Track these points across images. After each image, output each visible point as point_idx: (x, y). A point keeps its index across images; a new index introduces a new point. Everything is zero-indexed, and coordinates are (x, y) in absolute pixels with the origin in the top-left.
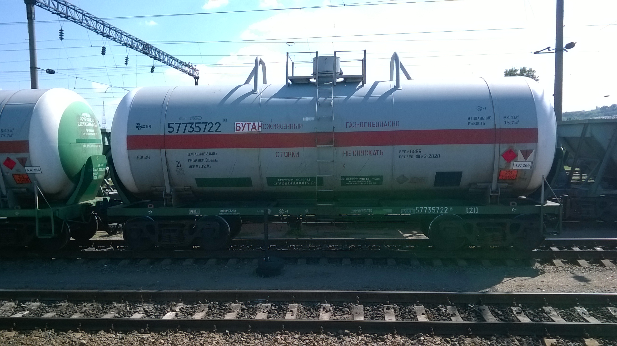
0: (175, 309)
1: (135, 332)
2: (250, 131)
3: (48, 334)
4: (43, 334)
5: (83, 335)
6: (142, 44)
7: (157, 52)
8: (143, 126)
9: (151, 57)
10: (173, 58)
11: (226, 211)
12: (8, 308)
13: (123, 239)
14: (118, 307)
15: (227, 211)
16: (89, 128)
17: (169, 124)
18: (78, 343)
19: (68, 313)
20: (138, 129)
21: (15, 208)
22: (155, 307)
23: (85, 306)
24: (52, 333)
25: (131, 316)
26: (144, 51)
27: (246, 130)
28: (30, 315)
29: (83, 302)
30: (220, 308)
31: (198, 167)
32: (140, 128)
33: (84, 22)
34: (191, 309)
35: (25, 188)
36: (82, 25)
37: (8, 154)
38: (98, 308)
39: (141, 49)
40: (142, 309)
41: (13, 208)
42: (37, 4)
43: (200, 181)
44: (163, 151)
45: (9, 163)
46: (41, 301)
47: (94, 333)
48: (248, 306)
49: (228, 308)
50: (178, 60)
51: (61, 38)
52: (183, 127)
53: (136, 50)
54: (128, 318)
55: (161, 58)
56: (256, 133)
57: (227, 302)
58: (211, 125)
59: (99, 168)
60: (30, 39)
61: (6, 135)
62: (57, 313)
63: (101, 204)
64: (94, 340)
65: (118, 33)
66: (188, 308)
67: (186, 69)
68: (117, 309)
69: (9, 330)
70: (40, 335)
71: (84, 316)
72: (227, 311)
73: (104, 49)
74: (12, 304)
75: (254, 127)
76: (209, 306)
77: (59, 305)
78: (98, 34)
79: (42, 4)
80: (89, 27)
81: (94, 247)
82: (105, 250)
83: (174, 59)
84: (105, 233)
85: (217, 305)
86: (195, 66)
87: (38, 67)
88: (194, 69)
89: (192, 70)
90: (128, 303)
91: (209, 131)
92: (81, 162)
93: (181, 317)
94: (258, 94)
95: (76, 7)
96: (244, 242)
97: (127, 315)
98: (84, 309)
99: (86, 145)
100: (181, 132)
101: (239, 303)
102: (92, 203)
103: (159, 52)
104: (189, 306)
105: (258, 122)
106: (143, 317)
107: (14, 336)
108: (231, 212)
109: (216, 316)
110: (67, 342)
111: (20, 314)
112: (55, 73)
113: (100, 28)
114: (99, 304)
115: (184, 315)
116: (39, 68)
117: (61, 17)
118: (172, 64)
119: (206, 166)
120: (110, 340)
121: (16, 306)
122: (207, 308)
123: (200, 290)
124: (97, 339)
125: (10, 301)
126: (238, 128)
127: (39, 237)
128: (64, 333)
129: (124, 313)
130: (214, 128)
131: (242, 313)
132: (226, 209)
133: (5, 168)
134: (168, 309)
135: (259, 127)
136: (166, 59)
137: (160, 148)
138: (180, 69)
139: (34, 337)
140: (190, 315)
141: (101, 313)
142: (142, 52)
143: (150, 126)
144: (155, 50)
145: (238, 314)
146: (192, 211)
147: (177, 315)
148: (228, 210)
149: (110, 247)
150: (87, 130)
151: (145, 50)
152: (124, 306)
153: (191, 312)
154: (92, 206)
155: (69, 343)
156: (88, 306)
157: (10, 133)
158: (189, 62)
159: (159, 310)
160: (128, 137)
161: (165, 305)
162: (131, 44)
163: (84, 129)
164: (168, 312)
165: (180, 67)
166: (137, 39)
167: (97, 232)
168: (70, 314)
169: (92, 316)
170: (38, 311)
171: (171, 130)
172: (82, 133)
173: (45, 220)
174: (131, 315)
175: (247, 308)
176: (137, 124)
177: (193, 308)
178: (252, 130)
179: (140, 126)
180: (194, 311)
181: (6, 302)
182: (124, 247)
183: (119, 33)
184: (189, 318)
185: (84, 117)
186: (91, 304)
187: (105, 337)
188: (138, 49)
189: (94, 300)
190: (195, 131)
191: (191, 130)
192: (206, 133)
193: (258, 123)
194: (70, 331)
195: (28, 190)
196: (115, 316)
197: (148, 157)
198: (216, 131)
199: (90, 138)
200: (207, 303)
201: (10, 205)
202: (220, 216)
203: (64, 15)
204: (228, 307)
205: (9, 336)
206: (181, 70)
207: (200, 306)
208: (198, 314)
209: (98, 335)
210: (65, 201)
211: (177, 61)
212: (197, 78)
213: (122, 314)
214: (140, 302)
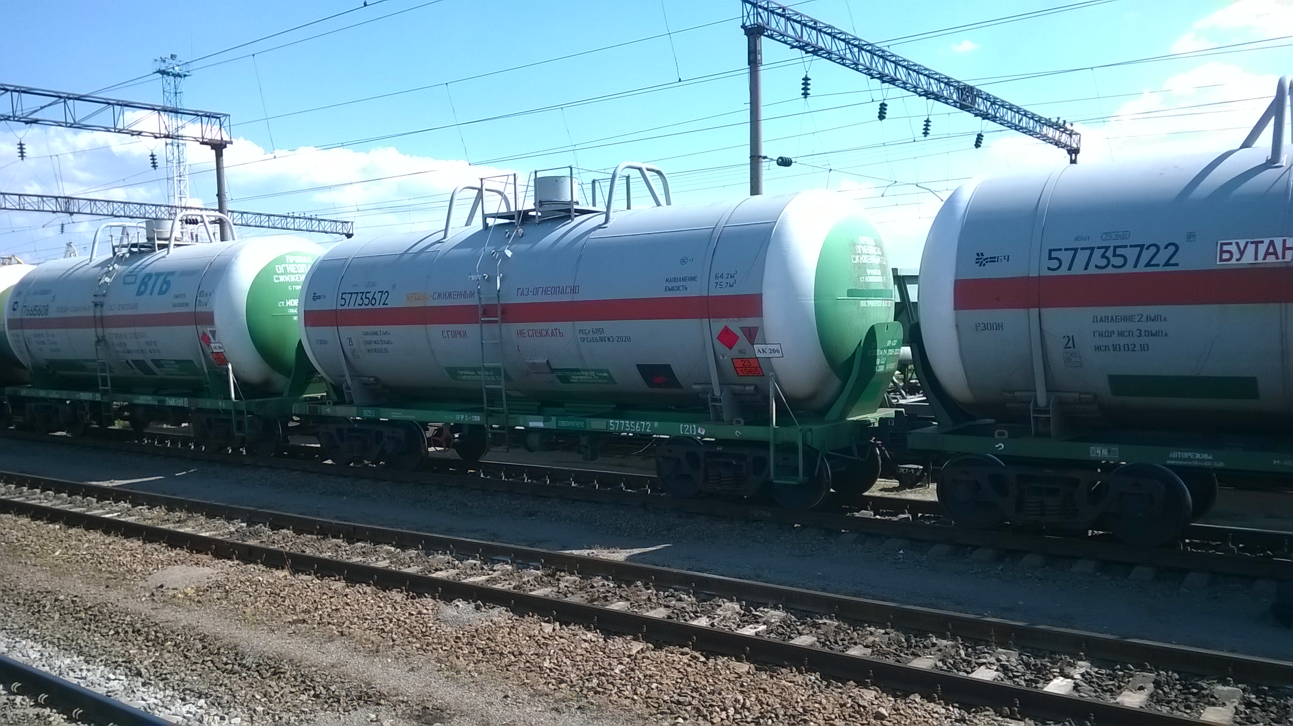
0: (1072, 673)
1: (989, 710)
2: (1260, 260)
3: (810, 680)
4: (799, 679)
5: (877, 696)
6: (958, 89)
7: (989, 104)
8: (991, 258)
9: (976, 115)
10: (1023, 113)
11: (1186, 455)
12: (729, 614)
13: (937, 500)
14: (941, 647)
15: (1189, 457)
16: (871, 266)
17: (1050, 251)
18: (871, 712)
19: (840, 643)
20: (980, 265)
21: (734, 423)
22: (1022, 659)
23: (871, 634)
24: (817, 679)
25: (970, 671)
26: (963, 103)
27: (1248, 258)
28: (769, 634)
29: (867, 625)
30: (1184, 689)
31: (1118, 349)
32: (984, 262)
33: (847, 56)
34: (1110, 680)
35: (752, 385)
36: (844, 64)
37: (726, 319)
38: (899, 643)
39: (958, 100)
40: (993, 660)
41: (731, 423)
42: (766, 34)
43: (1120, 383)
44: (1034, 312)
45: (728, 338)
46: (786, 609)
47: (899, 696)
48: (1262, 698)
49: (1208, 694)
50: (1035, 115)
51: (806, 95)
52: (1082, 256)
53: (947, 103)
54: (965, 674)
55: (998, 115)
56: (1278, 266)
57: (1202, 677)
58: (1153, 250)
59: (888, 348)
60: (751, 103)
61: (724, 285)
62: (818, 638)
63: (891, 422)
64: (902, 712)
65: (911, 72)
66: (1102, 674)
67: (1050, 132)
68: (940, 650)
69: (739, 660)
70: (795, 679)
71: (871, 655)
72: (1206, 700)
73: (883, 107)
74: (735, 606)
75: (1271, 250)
76: (1155, 679)
77: (821, 622)
78: (873, 77)
79: (774, 31)
80: (855, 66)
81: (872, 509)
82: (895, 519)
83: (1025, 115)
84: (895, 483)
85: (1176, 680)
86: (1072, 125)
87: (763, 154)
88: (1068, 132)
89: (1064, 134)
90: (961, 642)
91: (1148, 264)
92: (855, 336)
93: (1088, 694)
94: (1282, 170)
95: (834, 28)
96: (1223, 535)
97: (962, 667)
98: (871, 639)
99: (865, 302)
100: (1078, 269)
101: (1237, 687)
102: (872, 420)
103: (994, 102)
104: (1103, 671)
105: (1284, 238)
106: (999, 679)
107: (748, 673)
108: (1199, 460)
109: (1177, 707)
110: (849, 705)
111: (751, 628)
112: (793, 164)
113: (878, 65)
114: (900, 634)
115: (1095, 691)
116: (765, 157)
117: (807, 52)
118: (1021, 124)
119: (1138, 348)
120: (937, 719)
121: (743, 612)
122: (1152, 685)
123: (1130, 638)
124: (909, 711)
125: (732, 601)
126: (1226, 256)
127: (774, 481)
128: (840, 685)
129: (954, 662)
130: (1161, 258)
131: (1247, 711)
132: (1186, 452)
133: (721, 347)
134: (1055, 670)
135: (1287, 251)
136: (1009, 115)
137: (1027, 305)
138: (1039, 136)
139: (784, 681)
140: (1108, 693)
141: (907, 654)
142: (958, 105)
143: (1006, 258)
144: (986, 99)
145: (1236, 714)
146: (1099, 452)
147: (1079, 688)
148: (1190, 454)
149: (904, 513)
150: (869, 271)
151: (964, 100)
152: (953, 647)
153: (1112, 687)
154: (872, 426)
155: (854, 708)
156: (877, 635)
157: (731, 281)
158: (1059, 118)
159: (1033, 668)
160: (956, 282)
161: (1046, 659)
162: (935, 90)
163: (862, 268)
164: (1055, 677)
165: (1038, 130)
166: (948, 79)
167: (879, 479)
168: (843, 644)
169: (888, 656)
170: (783, 628)
171: (1055, 264)
172: (858, 277)
173: (787, 449)
174: (972, 669)
175: (1261, 702)
176: (978, 254)
177: (1116, 677)
178: (1264, 258)
179: (985, 257)
180: (1117, 684)
181: (725, 600)
182: (932, 515)
183: (914, 71)
184: (1109, 700)
185: (862, 245)
186: (883, 631)
187: (925, 710)
188: (951, 101)
189: (889, 624)
190: (1113, 266)
191: (1104, 262)
192: (1141, 269)
193: (1284, 241)
194: (852, 682)
195: (756, 388)
196: (936, 665)
197: (999, 327)
198: (1167, 264)
199: (873, 287)
200: (1151, 671)
201: (725, 417)
202: (1168, 466)
203: (813, 47)
204: (1208, 691)
205: (739, 671)
206: (1038, 138)
207: (1132, 676)
208: (1129, 696)
209: (910, 703)
210: (821, 413)
211: (1032, 118)
212: (1073, 152)
213: (950, 663)
214: (987, 644)
